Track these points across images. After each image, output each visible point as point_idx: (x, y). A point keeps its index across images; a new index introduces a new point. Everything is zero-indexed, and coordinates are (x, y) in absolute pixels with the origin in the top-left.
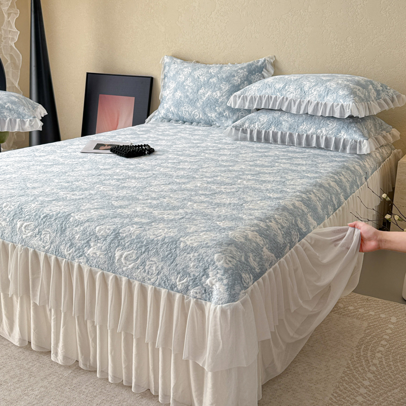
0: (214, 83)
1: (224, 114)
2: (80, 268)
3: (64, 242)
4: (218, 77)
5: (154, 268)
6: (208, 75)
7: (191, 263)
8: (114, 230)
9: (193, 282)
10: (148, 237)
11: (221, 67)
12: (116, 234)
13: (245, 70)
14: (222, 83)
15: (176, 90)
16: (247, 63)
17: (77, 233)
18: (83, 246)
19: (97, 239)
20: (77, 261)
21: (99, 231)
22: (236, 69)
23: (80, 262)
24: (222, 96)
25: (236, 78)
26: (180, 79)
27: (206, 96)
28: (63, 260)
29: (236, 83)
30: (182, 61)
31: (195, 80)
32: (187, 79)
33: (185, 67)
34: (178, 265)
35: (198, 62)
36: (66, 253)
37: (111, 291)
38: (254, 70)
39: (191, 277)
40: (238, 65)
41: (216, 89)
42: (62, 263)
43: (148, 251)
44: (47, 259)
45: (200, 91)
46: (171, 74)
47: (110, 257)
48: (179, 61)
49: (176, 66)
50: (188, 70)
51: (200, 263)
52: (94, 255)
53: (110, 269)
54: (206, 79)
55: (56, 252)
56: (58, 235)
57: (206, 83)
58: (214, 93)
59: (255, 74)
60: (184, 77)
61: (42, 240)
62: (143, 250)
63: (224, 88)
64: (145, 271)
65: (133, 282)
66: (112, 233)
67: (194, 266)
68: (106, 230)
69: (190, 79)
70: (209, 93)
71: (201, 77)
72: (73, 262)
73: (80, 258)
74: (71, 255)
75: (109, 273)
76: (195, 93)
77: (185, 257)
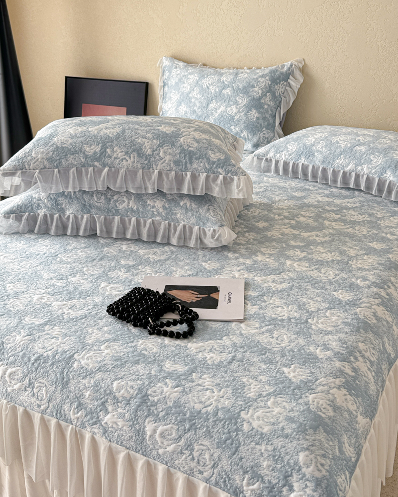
0: (228, 95)
1: (242, 135)
2: (93, 441)
3: (68, 400)
4: (233, 87)
5: (207, 456)
6: (219, 84)
7: (264, 461)
8: (140, 390)
9: (269, 493)
10: (192, 405)
11: (237, 74)
12: (144, 396)
13: (267, 78)
14: (238, 95)
15: (179, 103)
16: (270, 68)
17: (86, 388)
18: (96, 408)
19: (116, 401)
20: (89, 430)
21: (119, 390)
22: (255, 77)
23: (94, 433)
24: (239, 112)
25: (256, 89)
26: (184, 89)
27: (219, 111)
28: (68, 426)
29: (256, 96)
30: (185, 64)
31: (204, 91)
32: (193, 90)
33: (190, 74)
34: (244, 460)
35: (204, 65)
36: (72, 417)
37: (142, 483)
38: (279, 78)
39: (264, 482)
40: (258, 71)
41: (231, 103)
42: (67, 430)
43: (196, 429)
44: (45, 424)
45: (211, 105)
46: (172, 82)
47: (139, 431)
48: (181, 64)
49: (179, 72)
50: (194, 78)
51: (276, 463)
52: (115, 426)
53: (139, 448)
54: (217, 90)
55: (57, 414)
56: (59, 389)
57: (218, 95)
58: (229, 109)
59: (279, 83)
60: (189, 87)
61: (36, 396)
62: (187, 426)
63: (241, 101)
64: (193, 459)
65: (175, 473)
66: (137, 394)
67: (268, 466)
68: (129, 389)
69: (197, 90)
70: (222, 108)
71: (211, 87)
72: (83, 431)
73: (94, 426)
74: (80, 420)
75: (138, 455)
76: (204, 107)
77: (253, 448)
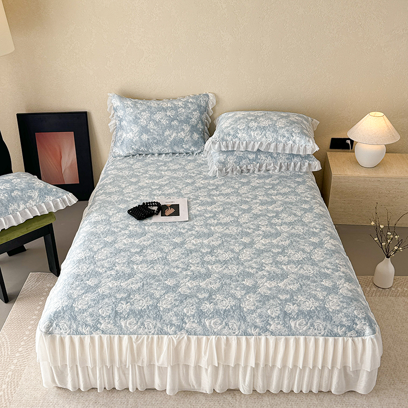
3: (249, 326)
5: (321, 326)
7: (343, 319)
9: (348, 329)
10: (306, 309)
12: (284, 312)
17: (256, 318)
18: (265, 325)
19: (273, 319)
20: (263, 335)
21: (272, 314)
23: (266, 336)
34: (336, 322)
36: (253, 333)
39: (346, 327)
43: (312, 317)
47: (288, 327)
51: (348, 318)
52: (276, 329)
53: (290, 334)
55: (244, 334)
56: (242, 323)
61: (231, 329)
62: (308, 318)
64: (315, 329)
65: (309, 337)
66: (281, 312)
67: (346, 320)
68: (276, 312)
72: (260, 337)
73: (266, 333)
74: (258, 333)
75: (290, 337)
77: (337, 316)
